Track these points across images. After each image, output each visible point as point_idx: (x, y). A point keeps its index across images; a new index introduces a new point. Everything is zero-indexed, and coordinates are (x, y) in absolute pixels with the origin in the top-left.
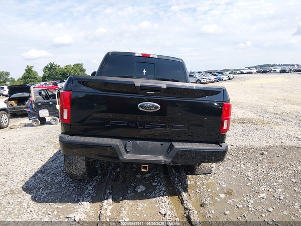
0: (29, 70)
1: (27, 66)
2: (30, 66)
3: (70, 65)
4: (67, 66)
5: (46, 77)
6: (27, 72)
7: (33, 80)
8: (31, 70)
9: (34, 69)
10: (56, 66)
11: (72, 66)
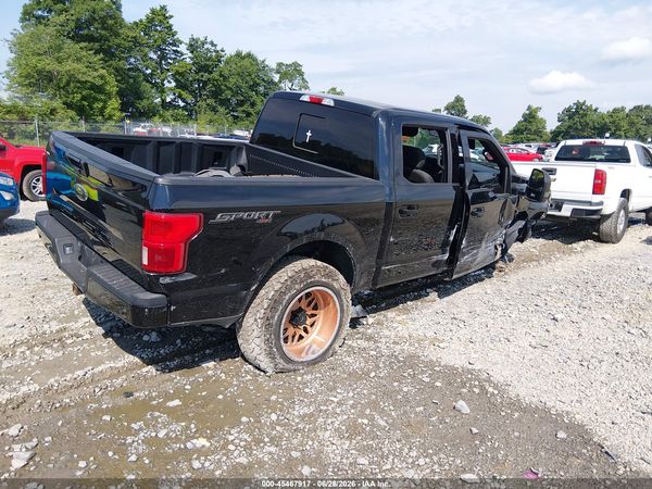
0: (531, 117)
1: (529, 108)
2: (534, 107)
3: (623, 109)
4: (615, 111)
5: (559, 133)
6: (525, 120)
7: (532, 137)
8: (534, 117)
9: (540, 115)
10: (589, 108)
11: (627, 111)
